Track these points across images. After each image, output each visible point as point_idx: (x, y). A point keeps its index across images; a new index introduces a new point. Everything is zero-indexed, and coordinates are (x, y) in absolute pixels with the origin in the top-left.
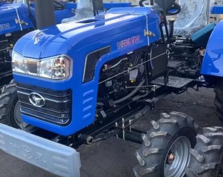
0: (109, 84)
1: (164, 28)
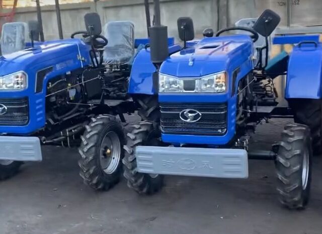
0: (53, 99)
1: (94, 59)
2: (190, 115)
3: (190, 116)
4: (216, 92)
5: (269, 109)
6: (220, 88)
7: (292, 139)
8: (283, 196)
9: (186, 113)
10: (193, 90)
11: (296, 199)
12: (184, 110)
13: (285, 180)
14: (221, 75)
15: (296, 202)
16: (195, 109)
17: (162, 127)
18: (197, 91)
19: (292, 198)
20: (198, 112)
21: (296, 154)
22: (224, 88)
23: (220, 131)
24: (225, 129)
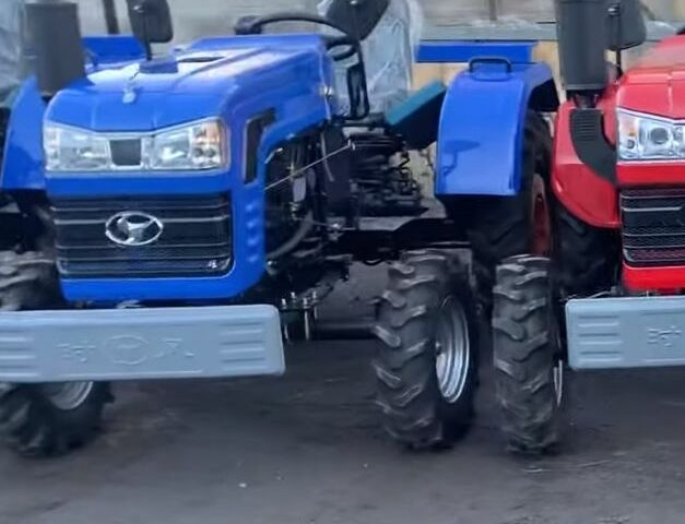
2: (132, 226)
3: (132, 231)
4: (197, 168)
5: (394, 224)
6: (207, 159)
7: (408, 282)
8: (391, 418)
9: (123, 223)
10: (138, 164)
11: (423, 421)
12: (117, 215)
13: (394, 379)
14: (208, 125)
15: (424, 429)
16: (145, 211)
17: (62, 262)
18: (147, 167)
19: (412, 420)
20: (154, 219)
21: (415, 315)
22: (217, 159)
23: (213, 265)
24: (228, 261)
